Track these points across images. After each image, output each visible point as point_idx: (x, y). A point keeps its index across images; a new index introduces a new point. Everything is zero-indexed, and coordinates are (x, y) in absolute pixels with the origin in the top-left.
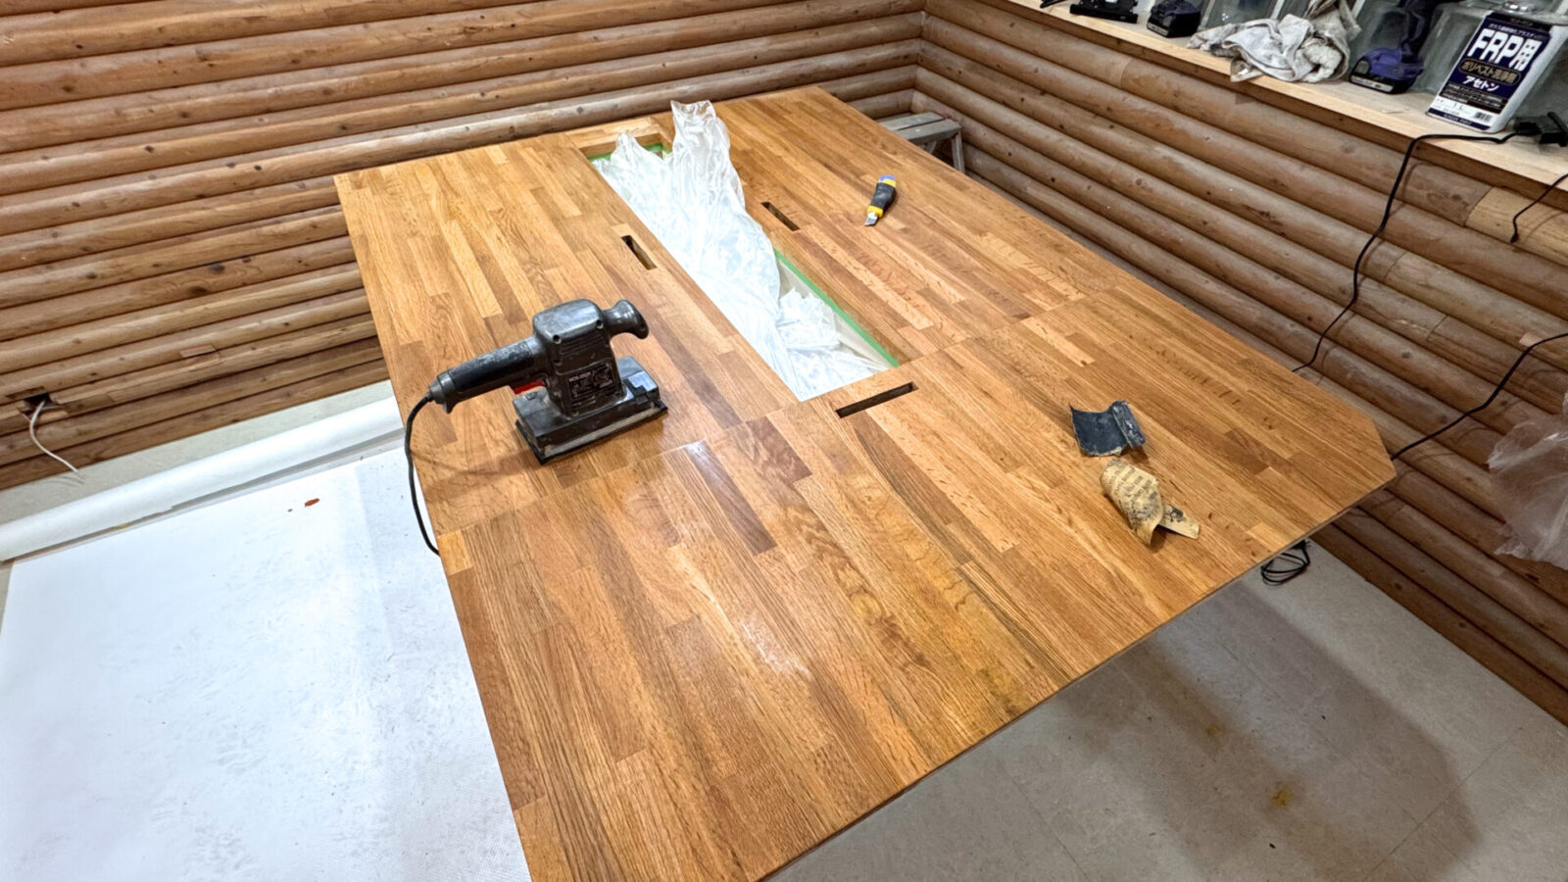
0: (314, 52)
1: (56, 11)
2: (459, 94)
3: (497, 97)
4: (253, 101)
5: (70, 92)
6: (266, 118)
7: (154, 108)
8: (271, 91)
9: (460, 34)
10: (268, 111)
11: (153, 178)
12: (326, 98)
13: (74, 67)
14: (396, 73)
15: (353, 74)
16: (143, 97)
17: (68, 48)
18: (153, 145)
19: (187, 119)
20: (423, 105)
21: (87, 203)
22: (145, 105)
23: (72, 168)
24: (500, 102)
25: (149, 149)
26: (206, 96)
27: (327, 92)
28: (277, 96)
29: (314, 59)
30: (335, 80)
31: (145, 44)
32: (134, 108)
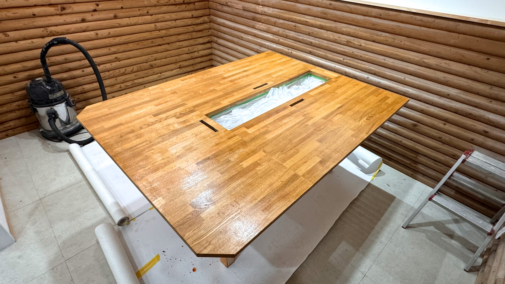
0: (313, 33)
1: (281, 10)
2: (338, 57)
3: (347, 62)
4: (298, 38)
5: (275, 24)
6: (299, 43)
7: (284, 32)
8: (302, 38)
9: (346, 42)
10: (300, 42)
11: (277, 45)
12: (311, 44)
13: (277, 20)
14: (327, 45)
15: (318, 41)
16: (283, 30)
17: (278, 17)
18: (280, 39)
19: (287, 37)
20: (329, 55)
21: (266, 45)
22: (283, 31)
23: (268, 38)
24: (347, 64)
25: (279, 40)
26: (292, 34)
27: (311, 43)
28: (302, 39)
29: (313, 34)
30: (314, 41)
31: (288, 20)
32: (281, 31)
